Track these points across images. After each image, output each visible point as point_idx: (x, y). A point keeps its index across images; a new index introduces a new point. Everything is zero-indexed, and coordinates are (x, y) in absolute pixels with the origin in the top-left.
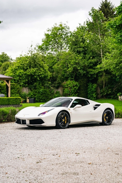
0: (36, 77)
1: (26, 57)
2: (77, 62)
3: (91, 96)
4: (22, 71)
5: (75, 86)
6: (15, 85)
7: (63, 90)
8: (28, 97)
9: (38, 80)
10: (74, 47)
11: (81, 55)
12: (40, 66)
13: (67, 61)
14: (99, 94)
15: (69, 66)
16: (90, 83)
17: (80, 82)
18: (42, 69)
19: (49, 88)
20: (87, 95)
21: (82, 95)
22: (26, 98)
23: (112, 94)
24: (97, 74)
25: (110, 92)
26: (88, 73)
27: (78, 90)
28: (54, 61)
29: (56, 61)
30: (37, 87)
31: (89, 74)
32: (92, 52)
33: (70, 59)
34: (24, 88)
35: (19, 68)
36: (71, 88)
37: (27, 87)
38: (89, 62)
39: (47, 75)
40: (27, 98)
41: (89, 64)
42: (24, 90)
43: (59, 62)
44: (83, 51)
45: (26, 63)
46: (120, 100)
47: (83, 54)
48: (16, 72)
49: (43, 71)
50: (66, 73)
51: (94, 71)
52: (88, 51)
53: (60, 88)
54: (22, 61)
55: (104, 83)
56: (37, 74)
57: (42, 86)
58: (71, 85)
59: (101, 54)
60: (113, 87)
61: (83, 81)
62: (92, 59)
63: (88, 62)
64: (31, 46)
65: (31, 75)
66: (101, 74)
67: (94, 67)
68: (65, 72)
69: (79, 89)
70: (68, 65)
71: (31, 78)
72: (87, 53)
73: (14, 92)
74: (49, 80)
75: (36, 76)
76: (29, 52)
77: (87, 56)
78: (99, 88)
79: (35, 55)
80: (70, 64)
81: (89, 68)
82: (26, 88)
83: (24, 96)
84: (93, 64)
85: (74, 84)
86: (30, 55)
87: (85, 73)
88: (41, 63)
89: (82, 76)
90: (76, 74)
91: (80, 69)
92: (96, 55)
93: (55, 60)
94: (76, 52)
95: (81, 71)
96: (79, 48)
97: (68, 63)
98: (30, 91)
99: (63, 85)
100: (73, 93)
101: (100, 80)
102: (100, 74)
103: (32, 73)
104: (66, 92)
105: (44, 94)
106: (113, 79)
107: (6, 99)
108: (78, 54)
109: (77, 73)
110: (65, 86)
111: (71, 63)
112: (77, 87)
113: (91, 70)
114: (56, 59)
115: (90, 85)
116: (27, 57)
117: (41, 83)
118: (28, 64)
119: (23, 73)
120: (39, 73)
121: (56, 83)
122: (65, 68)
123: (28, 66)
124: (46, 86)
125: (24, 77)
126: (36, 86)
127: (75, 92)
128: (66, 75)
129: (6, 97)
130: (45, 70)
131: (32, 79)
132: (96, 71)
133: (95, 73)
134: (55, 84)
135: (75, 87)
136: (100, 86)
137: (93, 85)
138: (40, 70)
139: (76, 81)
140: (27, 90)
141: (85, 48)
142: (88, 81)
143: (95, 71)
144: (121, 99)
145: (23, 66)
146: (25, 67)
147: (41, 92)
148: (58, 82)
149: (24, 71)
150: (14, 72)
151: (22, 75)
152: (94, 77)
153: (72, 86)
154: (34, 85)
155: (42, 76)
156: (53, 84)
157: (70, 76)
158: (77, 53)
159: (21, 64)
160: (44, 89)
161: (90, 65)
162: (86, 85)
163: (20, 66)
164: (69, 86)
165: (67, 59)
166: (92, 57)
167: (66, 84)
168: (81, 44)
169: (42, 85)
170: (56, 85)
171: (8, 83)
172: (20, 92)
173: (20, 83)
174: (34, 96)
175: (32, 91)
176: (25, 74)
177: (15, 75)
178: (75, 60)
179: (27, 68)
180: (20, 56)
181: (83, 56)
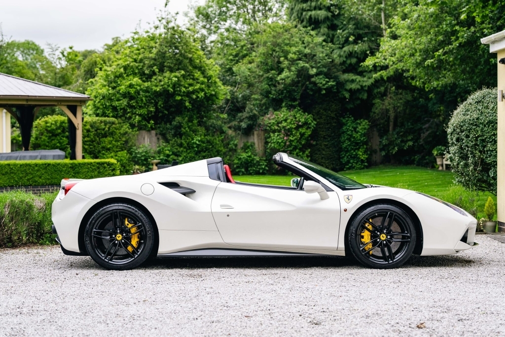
0: (182, 99)
1: (149, 36)
2: (307, 51)
3: (351, 157)
4: (136, 80)
5: (301, 126)
6: (113, 123)
7: (266, 138)
8: (155, 161)
9: (186, 107)
10: (299, 6)
11: (322, 30)
12: (191, 64)
13: (277, 49)
14: (376, 150)
15: (282, 66)
16: (349, 117)
17: (318, 113)
18: (199, 73)
19: (222, 132)
20: (339, 155)
21: (324, 153)
22: (149, 164)
23: (416, 149)
24: (370, 89)
25: (411, 143)
26: (341, 85)
27: (311, 140)
28: (240, 51)
29: (245, 52)
30: (185, 128)
31: (346, 90)
32: (353, 22)
33: (287, 45)
34: (144, 131)
35: (129, 71)
36: (288, 132)
37: (152, 129)
38: (345, 52)
39: (213, 93)
40: (152, 164)
41: (346, 57)
42: (144, 138)
43: (254, 54)
44: (327, 18)
45: (151, 55)
46: (440, 168)
47: (326, 30)
48: (119, 85)
49: (202, 79)
50: (275, 86)
51: (360, 81)
52: (342, 17)
53: (256, 133)
54: (139, 50)
55: (392, 115)
56: (183, 89)
57: (198, 126)
58: (290, 123)
59: (384, 27)
60: (421, 129)
61: (325, 110)
62: (355, 42)
63: (342, 54)
64: (166, 5)
65: (166, 95)
66: (382, 89)
68: (270, 83)
69: (315, 135)
70: (279, 62)
71: (165, 102)
72: (338, 26)
73: (110, 144)
74: (221, 110)
75: (182, 96)
76: (160, 21)
77: (341, 34)
78: (376, 133)
79: (175, 31)
80: (286, 58)
81: (344, 72)
82: (150, 134)
83: (143, 158)
84: (357, 57)
85: (300, 121)
86: (162, 30)
87: (333, 86)
88: (195, 56)
89: (324, 94)
90: (303, 88)
91: (317, 74)
92: (366, 31)
93: (242, 47)
94: (304, 23)
95: (321, 81)
96: (315, 9)
97: (282, 54)
98: (161, 141)
99: (264, 125)
100: (295, 148)
101: (380, 106)
102: (379, 90)
103: (169, 86)
104: (273, 145)
105: (205, 152)
106: (420, 103)
107: (66, 165)
108: (313, 30)
109: (307, 88)
110: (270, 127)
111: (291, 56)
112: (307, 129)
113: (351, 76)
114: (244, 45)
115: (349, 123)
116: (153, 38)
117: (197, 118)
118: (155, 59)
119: (140, 86)
120: (188, 88)
121: (244, 117)
122: (272, 69)
123: (155, 65)
124: (211, 126)
125: (144, 99)
126: (179, 126)
127: (303, 145)
128: (273, 92)
129: (68, 161)
130: (207, 78)
131: (167, 107)
132: (365, 79)
133: (364, 84)
134: (241, 121)
135: (300, 130)
136: (380, 125)
137: (359, 121)
138: (192, 77)
139: (304, 112)
140: (154, 139)
141: (332, 9)
142: (343, 112)
143: (363, 81)
144: (442, 165)
145: (142, 64)
146: (145, 68)
147: (196, 143)
148: (248, 115)
149: (144, 81)
150: (111, 83)
151: (138, 92)
152: (362, 100)
153: (293, 126)
154: (174, 123)
155: (198, 97)
156: (234, 120)
157: (286, 95)
158: (308, 25)
159: (135, 61)
160: (205, 135)
161: (348, 62)
162: (335, 123)
163: (132, 64)
164: (284, 127)
165: (278, 45)
166: (354, 35)
167: (273, 119)
169: (200, 124)
170: (243, 125)
171: (75, 115)
172: (131, 146)
173: (130, 118)
174: (175, 158)
175: (167, 141)
176: (145, 89)
177: (114, 95)
178: (301, 47)
179: (151, 70)
180: (133, 35)
181: (328, 36)
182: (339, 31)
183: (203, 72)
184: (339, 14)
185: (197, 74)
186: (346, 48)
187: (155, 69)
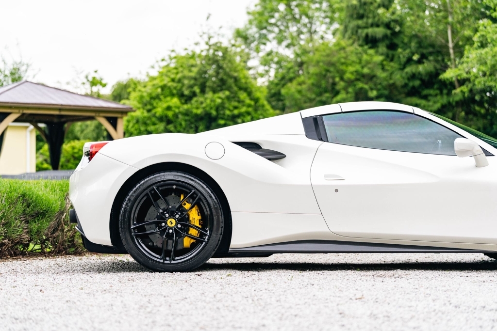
1: (188, 54)
2: (366, 71)
4: (175, 101)
10: (354, 23)
11: (380, 50)
12: (236, 85)
13: (332, 69)
15: (338, 87)
18: (245, 94)
28: (287, 74)
29: (292, 75)
32: (416, 40)
33: (343, 64)
35: (167, 92)
38: (407, 73)
41: (408, 79)
44: (385, 37)
45: (190, 74)
47: (385, 49)
48: (154, 108)
49: (248, 101)
52: (402, 36)
54: (176, 69)
56: (228, 112)
59: (451, 45)
62: (420, 62)
63: (404, 75)
64: (208, 18)
65: (208, 118)
67: (423, 90)
70: (334, 84)
72: (398, 45)
76: (201, 36)
77: (402, 53)
79: (218, 47)
80: (342, 79)
81: (407, 95)
84: (421, 80)
86: (203, 47)
88: (241, 76)
92: (431, 50)
93: (289, 69)
94: (360, 42)
96: (372, 25)
97: (337, 75)
103: (211, 108)
106: (493, 131)
108: (370, 48)
111: (348, 76)
116: (193, 57)
118: (195, 79)
120: (233, 111)
122: (326, 91)
123: (195, 85)
125: (183, 123)
130: (254, 100)
132: (431, 103)
138: (237, 99)
141: (392, 24)
145: (180, 85)
146: (184, 89)
149: (183, 104)
150: (146, 105)
151: (176, 116)
158: (364, 43)
159: (173, 80)
161: (411, 84)
163: (170, 84)
165: (333, 64)
166: (418, 54)
168: (381, 11)
171: (115, 127)
176: (184, 112)
177: (149, 118)
178: (358, 67)
179: (191, 92)
180: (169, 53)
181: (387, 56)
182: (400, 50)
183: (250, 94)
184: (400, 32)
185: (243, 96)
186: (409, 69)
187: (197, 89)
